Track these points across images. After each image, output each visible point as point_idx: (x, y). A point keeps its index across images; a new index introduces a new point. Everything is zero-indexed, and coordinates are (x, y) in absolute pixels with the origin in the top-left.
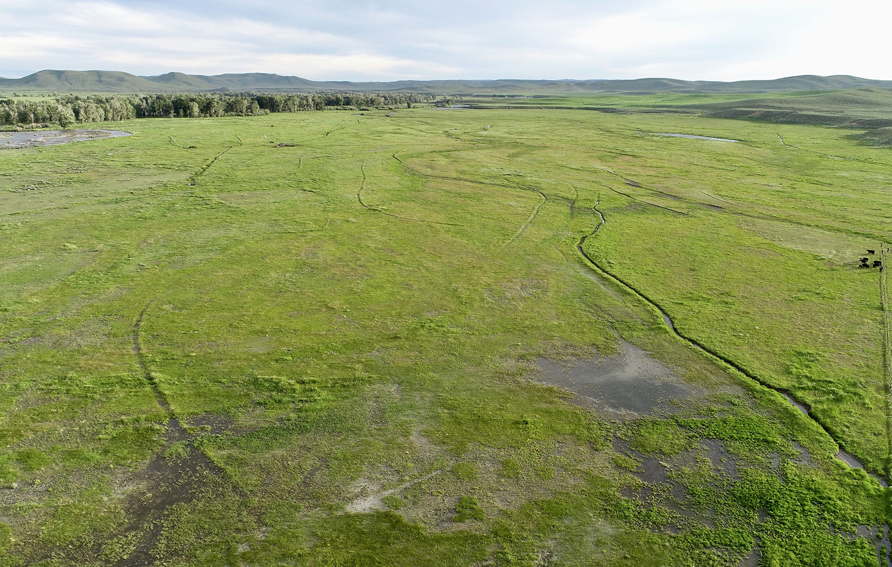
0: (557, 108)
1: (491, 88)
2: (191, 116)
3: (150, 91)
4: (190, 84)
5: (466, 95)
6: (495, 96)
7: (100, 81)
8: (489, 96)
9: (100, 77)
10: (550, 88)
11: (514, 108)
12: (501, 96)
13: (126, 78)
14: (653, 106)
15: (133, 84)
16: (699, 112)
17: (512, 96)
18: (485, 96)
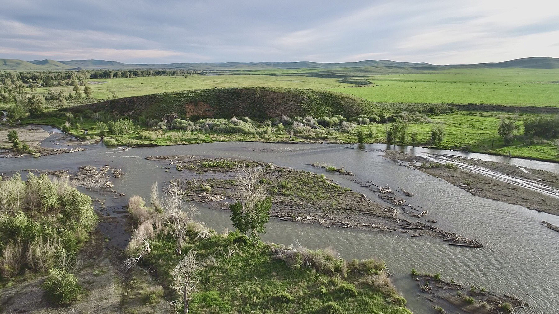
1: (224, 67)
2: (110, 78)
3: (36, 69)
4: (57, 66)
5: (212, 71)
6: (226, 71)
7: (6, 65)
8: (223, 71)
9: (5, 62)
10: (253, 67)
11: (235, 75)
12: (229, 71)
13: (21, 62)
14: (291, 74)
15: (26, 66)
16: (307, 75)
17: (235, 71)
18: (221, 71)
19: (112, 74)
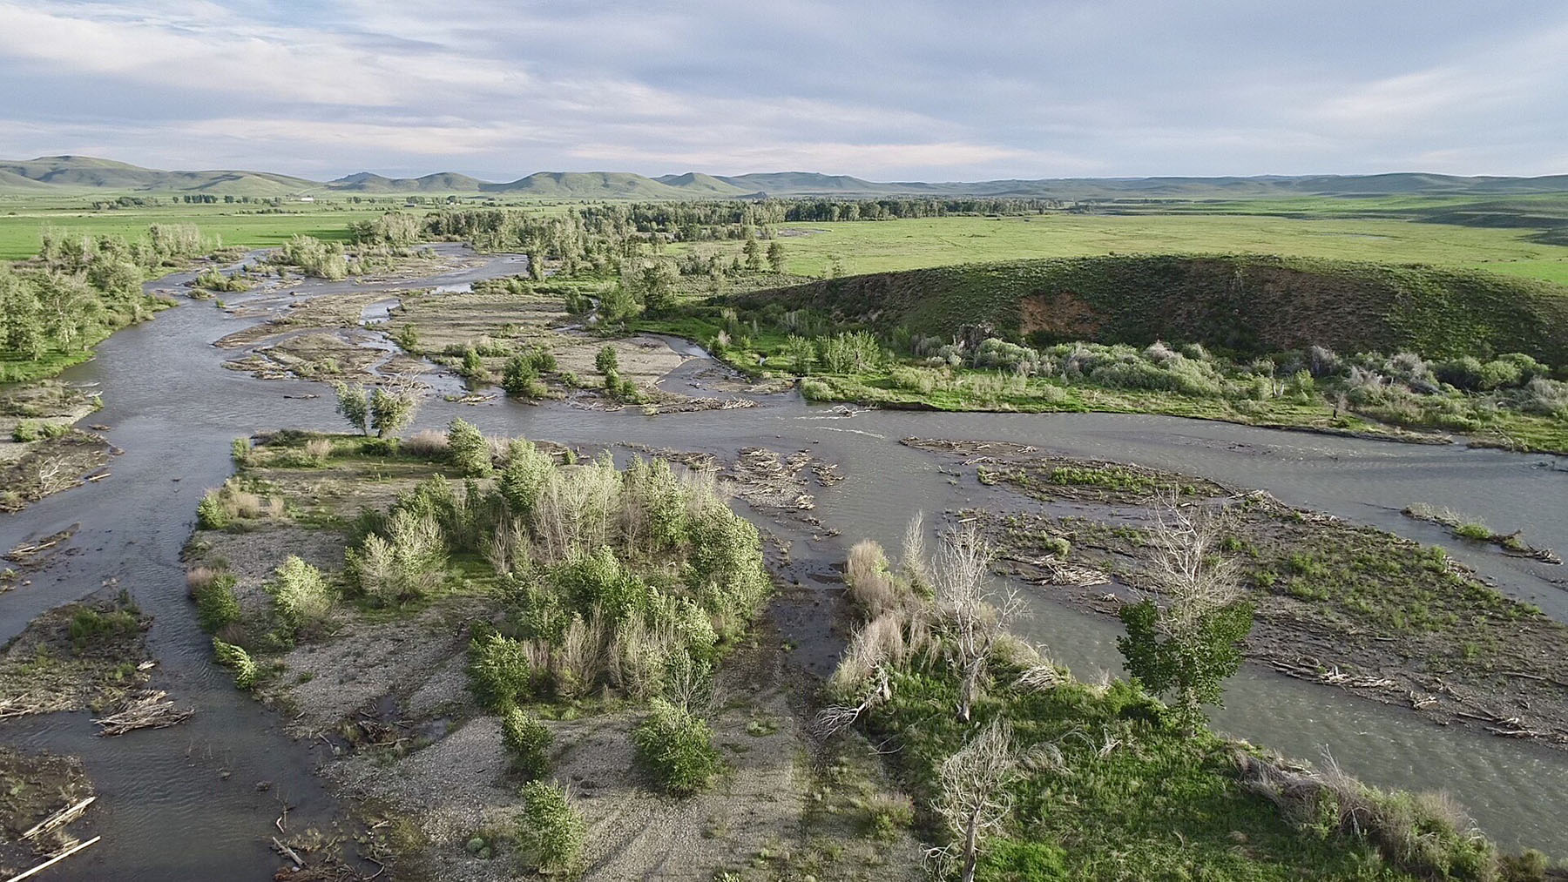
0: (1229, 214)
1: (1142, 190)
2: (831, 220)
3: (668, 198)
4: (713, 189)
5: (1103, 201)
6: (1146, 201)
7: (606, 186)
8: (1137, 202)
9: (605, 180)
10: (1232, 190)
12: (1156, 201)
13: (638, 181)
14: (1358, 211)
15: (647, 189)
16: (1414, 217)
17: (1173, 201)
18: (1132, 201)
19: (837, 211)
